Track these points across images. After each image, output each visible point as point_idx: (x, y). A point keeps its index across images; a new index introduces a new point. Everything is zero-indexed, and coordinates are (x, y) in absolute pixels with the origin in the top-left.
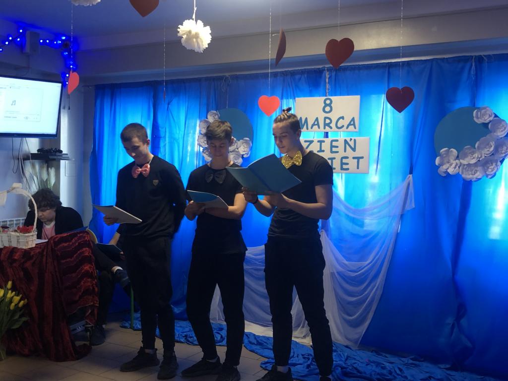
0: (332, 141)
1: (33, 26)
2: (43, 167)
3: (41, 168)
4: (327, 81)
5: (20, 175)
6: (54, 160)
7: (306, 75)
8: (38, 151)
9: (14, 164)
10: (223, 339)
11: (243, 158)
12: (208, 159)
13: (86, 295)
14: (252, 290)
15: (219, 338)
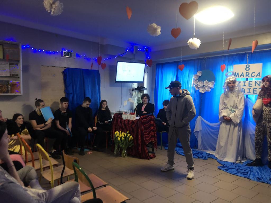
0: (249, 82)
1: (136, 44)
3: (138, 93)
4: (247, 58)
5: (131, 95)
6: (142, 90)
7: (238, 56)
8: (137, 87)
9: (129, 92)
10: (203, 157)
11: (211, 89)
12: (197, 89)
13: (152, 137)
14: (215, 139)
15: (201, 156)
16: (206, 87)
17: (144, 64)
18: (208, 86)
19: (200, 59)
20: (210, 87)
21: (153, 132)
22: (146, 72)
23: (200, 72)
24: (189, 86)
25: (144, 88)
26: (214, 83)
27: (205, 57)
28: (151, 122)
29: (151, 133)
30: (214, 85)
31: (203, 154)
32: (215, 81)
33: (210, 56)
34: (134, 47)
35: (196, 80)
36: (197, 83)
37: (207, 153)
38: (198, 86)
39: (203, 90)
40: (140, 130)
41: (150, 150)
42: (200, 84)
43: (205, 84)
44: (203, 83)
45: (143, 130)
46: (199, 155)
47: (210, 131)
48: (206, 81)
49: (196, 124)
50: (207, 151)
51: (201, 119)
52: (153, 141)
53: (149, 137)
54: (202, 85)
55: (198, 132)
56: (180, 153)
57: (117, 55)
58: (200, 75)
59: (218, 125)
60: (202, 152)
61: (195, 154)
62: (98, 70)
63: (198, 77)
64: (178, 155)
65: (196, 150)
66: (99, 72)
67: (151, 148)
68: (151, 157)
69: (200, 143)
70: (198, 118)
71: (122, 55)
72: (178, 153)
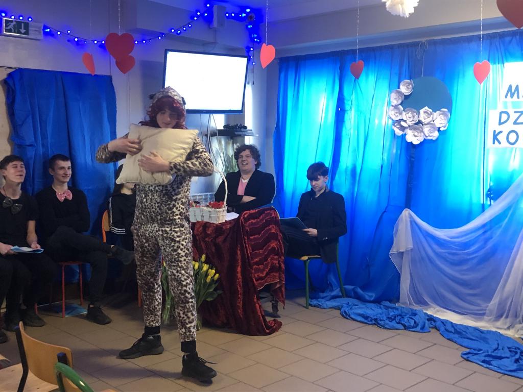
2: (229, 144)
3: (227, 144)
6: (239, 135)
7: (518, 37)
8: (224, 127)
10: (416, 325)
11: (439, 130)
12: (399, 133)
13: (272, 272)
14: (445, 275)
15: (412, 323)
16: (425, 126)
17: (245, 60)
18: (432, 122)
19: (408, 45)
20: (438, 126)
21: (276, 257)
22: (249, 83)
23: (409, 84)
24: (377, 121)
25: (243, 130)
26: (449, 116)
27: (424, 40)
28: (271, 226)
29: (269, 260)
30: (449, 121)
31: (417, 316)
32: (450, 111)
33: (436, 38)
34: (215, 8)
35: (396, 107)
36: (401, 114)
37: (426, 314)
38: (403, 123)
39: (416, 134)
40: (239, 252)
41: (268, 306)
42: (408, 117)
43: (423, 117)
44: (416, 116)
45: (249, 255)
46: (406, 320)
47: (434, 251)
48: (426, 108)
49: (397, 231)
50: (425, 307)
51: (411, 217)
52: (276, 284)
53: (264, 270)
54: (413, 120)
55: (403, 253)
56: (353, 316)
57: (166, 32)
58: (407, 92)
59: (456, 235)
60: (412, 310)
61: (395, 317)
62: (109, 74)
63: (403, 97)
64: (347, 320)
65: (397, 305)
66: (112, 81)
67: (271, 301)
68: (271, 327)
69: (405, 285)
70: (401, 215)
71: (180, 33)
72: (345, 316)
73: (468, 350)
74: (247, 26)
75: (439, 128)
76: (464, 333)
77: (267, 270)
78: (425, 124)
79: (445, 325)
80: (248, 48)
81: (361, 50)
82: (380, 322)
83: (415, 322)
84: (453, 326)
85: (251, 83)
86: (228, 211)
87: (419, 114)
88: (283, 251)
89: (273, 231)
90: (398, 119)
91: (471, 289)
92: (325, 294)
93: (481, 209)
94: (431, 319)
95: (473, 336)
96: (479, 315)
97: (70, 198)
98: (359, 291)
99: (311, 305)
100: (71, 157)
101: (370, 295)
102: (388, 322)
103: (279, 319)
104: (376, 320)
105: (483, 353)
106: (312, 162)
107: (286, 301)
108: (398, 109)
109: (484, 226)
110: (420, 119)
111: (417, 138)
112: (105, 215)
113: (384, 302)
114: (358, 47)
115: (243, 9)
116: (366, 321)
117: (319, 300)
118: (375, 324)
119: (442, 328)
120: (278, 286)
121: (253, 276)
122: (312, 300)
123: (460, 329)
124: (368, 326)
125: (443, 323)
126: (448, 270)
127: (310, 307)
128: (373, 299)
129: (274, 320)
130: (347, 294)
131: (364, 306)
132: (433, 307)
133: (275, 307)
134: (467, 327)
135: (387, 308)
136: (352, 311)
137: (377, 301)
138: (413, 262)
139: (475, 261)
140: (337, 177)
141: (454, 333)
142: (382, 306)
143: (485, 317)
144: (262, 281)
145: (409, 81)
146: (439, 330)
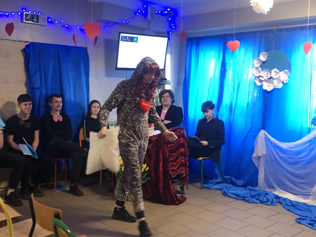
1: (151, 3)
6: (162, 84)
11: (283, 83)
12: (259, 84)
13: (181, 167)
14: (286, 171)
15: (266, 200)
16: (275, 80)
17: (167, 39)
18: (279, 78)
19: (264, 31)
20: (282, 80)
21: (183, 158)
22: (168, 53)
23: (265, 54)
24: (245, 77)
25: (164, 81)
26: (289, 74)
27: (274, 28)
28: (181, 139)
29: (179, 159)
30: (289, 77)
31: (268, 196)
32: (290, 71)
33: (282, 27)
34: (149, 8)
35: (257, 68)
36: (260, 72)
37: (274, 194)
38: (261, 78)
39: (269, 85)
40: (161, 155)
41: (178, 187)
42: (264, 75)
43: (273, 74)
44: (269, 74)
45: (167, 156)
46: (262, 198)
47: (279, 155)
48: (275, 69)
49: (257, 143)
50: (273, 190)
51: (265, 135)
52: (183, 174)
53: (175, 166)
54: (267, 77)
55: (260, 156)
56: (229, 195)
57: (120, 22)
58: (264, 59)
59: (293, 146)
60: (265, 191)
61: (255, 196)
62: (85, 47)
63: (262, 62)
64: (226, 197)
65: (256, 188)
66: (87, 51)
67: (180, 184)
68: (180, 200)
69: (261, 176)
70: (259, 134)
71: (128, 22)
72: (225, 194)
73: (299, 217)
74: (168, 19)
75: (283, 81)
76: (297, 206)
77: (178, 166)
78: (275, 79)
79: (285, 201)
80: (168, 32)
81: (236, 34)
82: (246, 199)
83: (267, 199)
84: (290, 202)
85: (169, 53)
86: (155, 129)
87: (271, 73)
88: (188, 154)
89: (182, 142)
90: (258, 76)
91: (302, 179)
92: (212, 181)
93: (308, 131)
94: (277, 197)
95: (303, 208)
96: (306, 195)
97: (61, 120)
98: (234, 179)
99: (204, 187)
100: (62, 96)
101: (240, 182)
102: (251, 199)
103: (184, 196)
104: (243, 197)
105: (309, 219)
106: (205, 100)
107: (189, 185)
108: (258, 70)
109: (310, 141)
110: (271, 76)
111: (269, 87)
112: (81, 131)
113: (248, 186)
114: (234, 33)
115: (166, 9)
116: (237, 198)
117: (209, 184)
118: (243, 200)
119: (284, 203)
120: (185, 175)
121: (169, 169)
122: (205, 184)
123: (295, 204)
124: (239, 201)
125: (284, 200)
126: (287, 167)
127: (203, 189)
128: (241, 184)
129: (182, 196)
130: (226, 181)
131: (236, 189)
132: (278, 190)
133: (182, 188)
134: (299, 203)
135: (250, 190)
136: (229, 192)
137: (244, 186)
138: (266, 162)
139: (304, 162)
140: (221, 109)
141: (291, 206)
142: (247, 189)
143: (310, 197)
144: (175, 172)
145: (265, 53)
146: (282, 204)
